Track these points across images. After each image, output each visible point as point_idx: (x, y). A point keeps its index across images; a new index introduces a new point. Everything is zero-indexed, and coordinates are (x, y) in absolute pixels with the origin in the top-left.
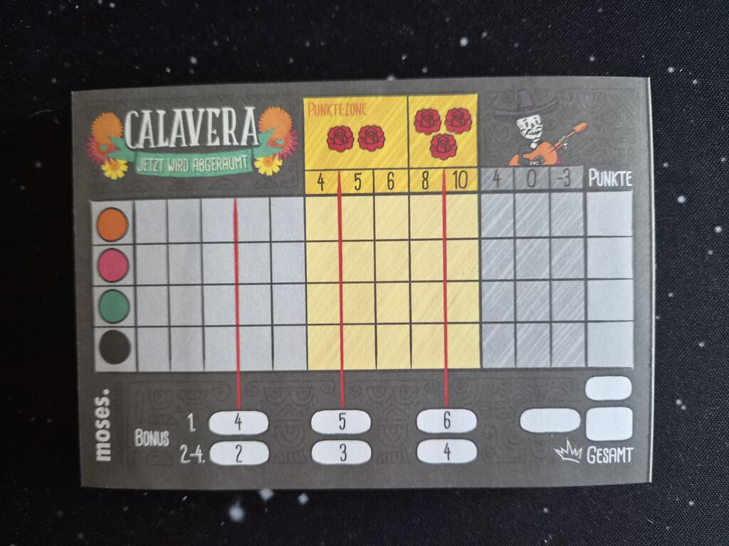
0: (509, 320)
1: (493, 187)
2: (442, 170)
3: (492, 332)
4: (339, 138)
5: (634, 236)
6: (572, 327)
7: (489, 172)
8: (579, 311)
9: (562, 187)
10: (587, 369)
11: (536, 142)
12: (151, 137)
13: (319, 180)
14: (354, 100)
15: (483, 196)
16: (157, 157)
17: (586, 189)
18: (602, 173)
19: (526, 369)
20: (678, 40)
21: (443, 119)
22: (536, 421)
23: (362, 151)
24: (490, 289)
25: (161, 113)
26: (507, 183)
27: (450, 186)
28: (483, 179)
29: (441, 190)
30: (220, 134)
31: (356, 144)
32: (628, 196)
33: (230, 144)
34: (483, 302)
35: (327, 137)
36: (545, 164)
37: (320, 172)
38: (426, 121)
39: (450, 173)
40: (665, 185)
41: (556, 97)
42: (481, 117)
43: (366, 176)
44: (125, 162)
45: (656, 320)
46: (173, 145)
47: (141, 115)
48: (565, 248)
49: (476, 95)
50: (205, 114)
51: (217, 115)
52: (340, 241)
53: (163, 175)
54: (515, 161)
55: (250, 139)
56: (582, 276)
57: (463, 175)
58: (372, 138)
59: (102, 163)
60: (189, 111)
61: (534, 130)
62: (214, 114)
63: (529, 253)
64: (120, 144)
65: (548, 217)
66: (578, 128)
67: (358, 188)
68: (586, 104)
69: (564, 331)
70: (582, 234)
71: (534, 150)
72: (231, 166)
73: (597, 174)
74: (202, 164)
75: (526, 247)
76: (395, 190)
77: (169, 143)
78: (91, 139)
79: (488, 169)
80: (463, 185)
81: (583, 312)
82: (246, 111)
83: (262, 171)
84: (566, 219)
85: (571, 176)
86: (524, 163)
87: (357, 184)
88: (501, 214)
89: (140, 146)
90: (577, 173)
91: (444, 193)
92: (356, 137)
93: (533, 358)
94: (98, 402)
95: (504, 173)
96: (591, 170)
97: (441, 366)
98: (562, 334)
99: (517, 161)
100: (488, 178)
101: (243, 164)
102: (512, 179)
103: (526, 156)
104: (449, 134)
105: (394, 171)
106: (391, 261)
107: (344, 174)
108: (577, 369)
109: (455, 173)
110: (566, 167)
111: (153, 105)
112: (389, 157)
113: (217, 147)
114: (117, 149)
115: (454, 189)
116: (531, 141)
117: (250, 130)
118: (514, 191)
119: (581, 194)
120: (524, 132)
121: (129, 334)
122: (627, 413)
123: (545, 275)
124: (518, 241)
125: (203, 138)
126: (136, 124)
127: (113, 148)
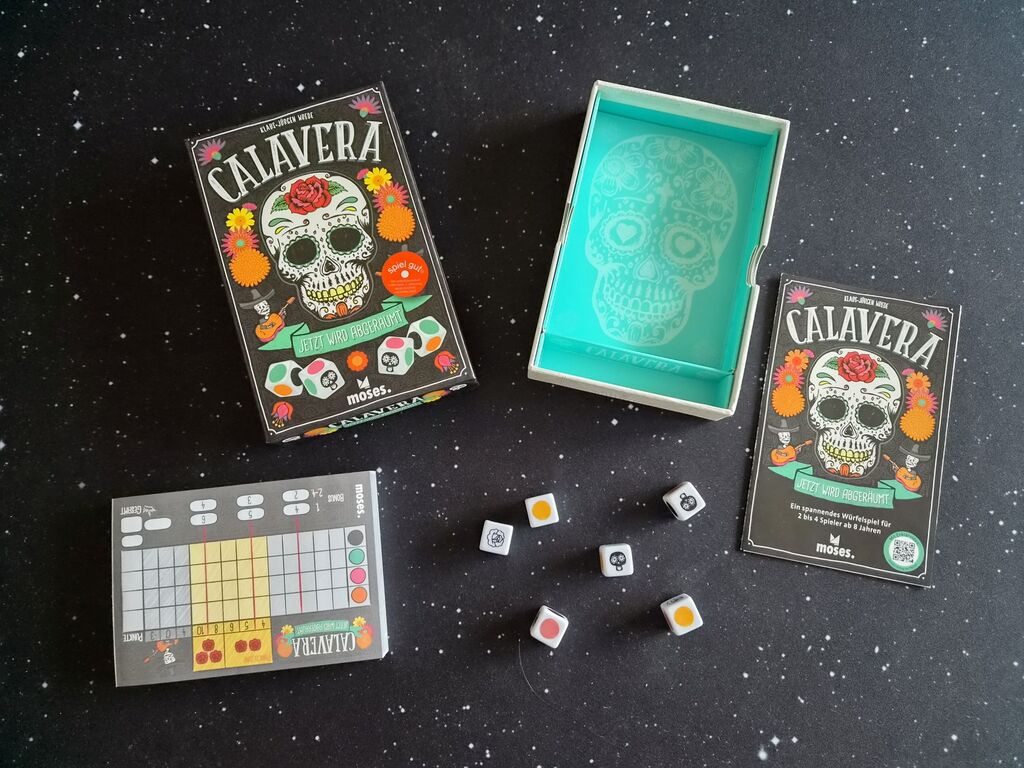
0: (177, 568)
1: (186, 629)
2: (209, 634)
3: (185, 562)
5: (122, 612)
6: (149, 567)
7: (188, 635)
8: (146, 575)
9: (155, 631)
10: (142, 549)
11: (167, 651)
12: (342, 638)
13: (264, 625)
14: (250, 664)
15: (190, 624)
16: (339, 629)
17: (144, 631)
18: (137, 640)
19: (169, 546)
21: (209, 658)
22: (164, 523)
23: (245, 640)
24: (186, 581)
25: (338, 650)
26: (180, 630)
27: (205, 627)
28: (190, 632)
30: (310, 643)
31: (248, 643)
32: (125, 630)
33: (305, 638)
34: (189, 575)
35: (261, 645)
36: (162, 641)
37: (264, 629)
38: (217, 657)
39: (205, 633)
42: (191, 661)
43: (243, 629)
44: (354, 625)
47: (348, 649)
48: (153, 603)
49: (194, 671)
50: (317, 651)
52: (254, 597)
53: (336, 621)
54: (176, 641)
55: (296, 641)
56: (145, 591)
57: (199, 633)
58: (240, 647)
59: (366, 624)
60: (325, 652)
61: (167, 657)
62: (313, 652)
63: (169, 599)
64: (357, 634)
65: (161, 617)
66: (147, 659)
67: (247, 623)
69: (152, 565)
70: (145, 610)
71: (168, 648)
72: (304, 628)
73: (139, 639)
74: (318, 627)
75: (170, 602)
76: (230, 623)
77: (333, 636)
79: (188, 637)
80: (199, 628)
81: (144, 575)
83: (290, 627)
85: (151, 637)
86: (172, 641)
87: (247, 625)
88: (182, 616)
89: (347, 634)
90: (148, 639)
91: (208, 624)
92: (248, 646)
93: (166, 553)
94: (363, 511)
95: (181, 635)
96: (142, 640)
97: (207, 544)
98: (154, 564)
100: (188, 633)
101: (299, 629)
102: (177, 633)
103: (172, 644)
104: (206, 652)
105: (231, 632)
106: (230, 590)
107: (253, 628)
108: (146, 549)
109: (203, 634)
110: (153, 641)
111: (342, 653)
112: (233, 638)
113: (311, 636)
114: (358, 632)
115: (203, 626)
116: (169, 652)
117: (296, 645)
118: (176, 627)
119: (146, 629)
120: (172, 655)
121: (348, 545)
122: (124, 530)
123: (162, 590)
124: (174, 604)
125: (318, 640)
126: (350, 644)
127: (361, 632)
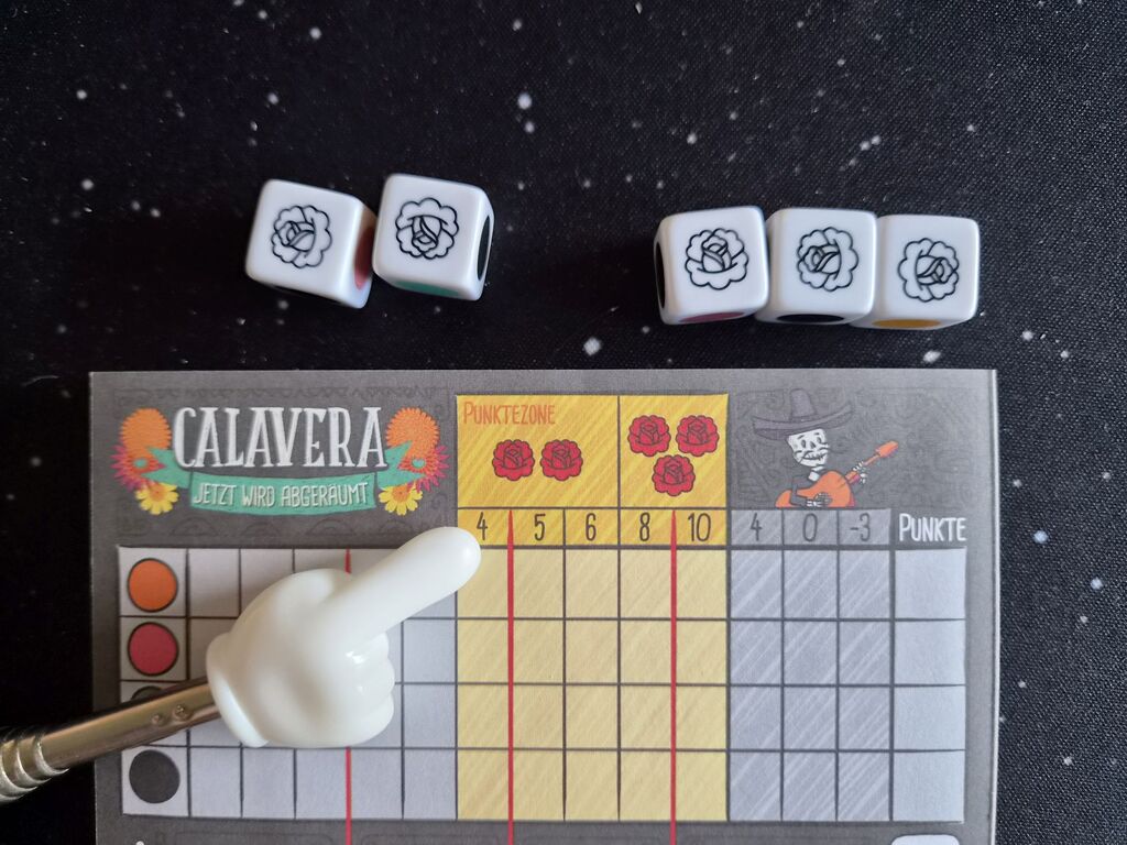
0: (772, 747)
1: (751, 539)
2: (671, 511)
3: (745, 766)
4: (511, 460)
5: (968, 619)
6: (870, 759)
7: (743, 518)
8: (882, 735)
9: (857, 541)
10: (891, 823)
11: (817, 472)
12: (215, 450)
13: (479, 523)
14: (535, 400)
15: (735, 553)
16: (226, 482)
17: (894, 546)
18: (919, 520)
19: (799, 824)
20: (1040, 288)
21: (673, 432)
23: (546, 478)
24: (742, 699)
25: (233, 413)
26: (771, 535)
27: (684, 537)
28: (733, 528)
29: (668, 542)
30: (326, 448)
31: (538, 469)
32: (959, 556)
33: (340, 464)
34: (732, 718)
35: (492, 457)
36: (832, 505)
37: (481, 511)
38: (647, 434)
39: (683, 516)
40: (1017, 513)
41: (849, 403)
42: (733, 431)
43: (552, 518)
44: (174, 487)
45: (1001, 723)
46: (250, 464)
47: (200, 415)
48: (861, 636)
49: (726, 397)
50: (302, 417)
51: (321, 419)
52: (511, 619)
53: (234, 511)
54: (784, 500)
55: (373, 458)
56: (886, 681)
57: (704, 520)
58: (564, 460)
59: (137, 487)
60: (277, 412)
61: (816, 452)
62: (315, 417)
63: (805, 643)
64: (165, 458)
65: (835, 587)
66: (883, 451)
67: (539, 536)
68: (897, 413)
69: (858, 765)
70: (887, 616)
71: (814, 483)
72: (343, 500)
73: (911, 521)
74: (296, 495)
75: (800, 634)
76: (598, 542)
77: (245, 461)
78: (118, 448)
79: (742, 511)
80: (703, 536)
81: (887, 735)
82: (366, 414)
83: (390, 508)
84: (863, 592)
85: (871, 526)
86: (799, 505)
87: (539, 530)
88: (761, 583)
89: (198, 463)
90: (880, 520)
91: (674, 547)
92: (538, 457)
93: (809, 806)
95: (767, 518)
96: (902, 515)
97: (665, 816)
98: (853, 771)
99: (787, 500)
100: (743, 526)
101: (361, 497)
102: (779, 527)
103: (800, 493)
104: (683, 455)
105: (596, 512)
106: (590, 650)
107: (518, 515)
108: (876, 824)
109: (692, 517)
110: (864, 512)
111: (220, 399)
112: (587, 491)
113: (320, 468)
114: (161, 466)
115: (689, 542)
116: (810, 469)
117: (373, 445)
118: (783, 547)
119: (886, 554)
120: (799, 455)
121: (178, 758)
123: (829, 678)
124: (788, 625)
125: (298, 454)
126: (193, 428)
127: (155, 465)
